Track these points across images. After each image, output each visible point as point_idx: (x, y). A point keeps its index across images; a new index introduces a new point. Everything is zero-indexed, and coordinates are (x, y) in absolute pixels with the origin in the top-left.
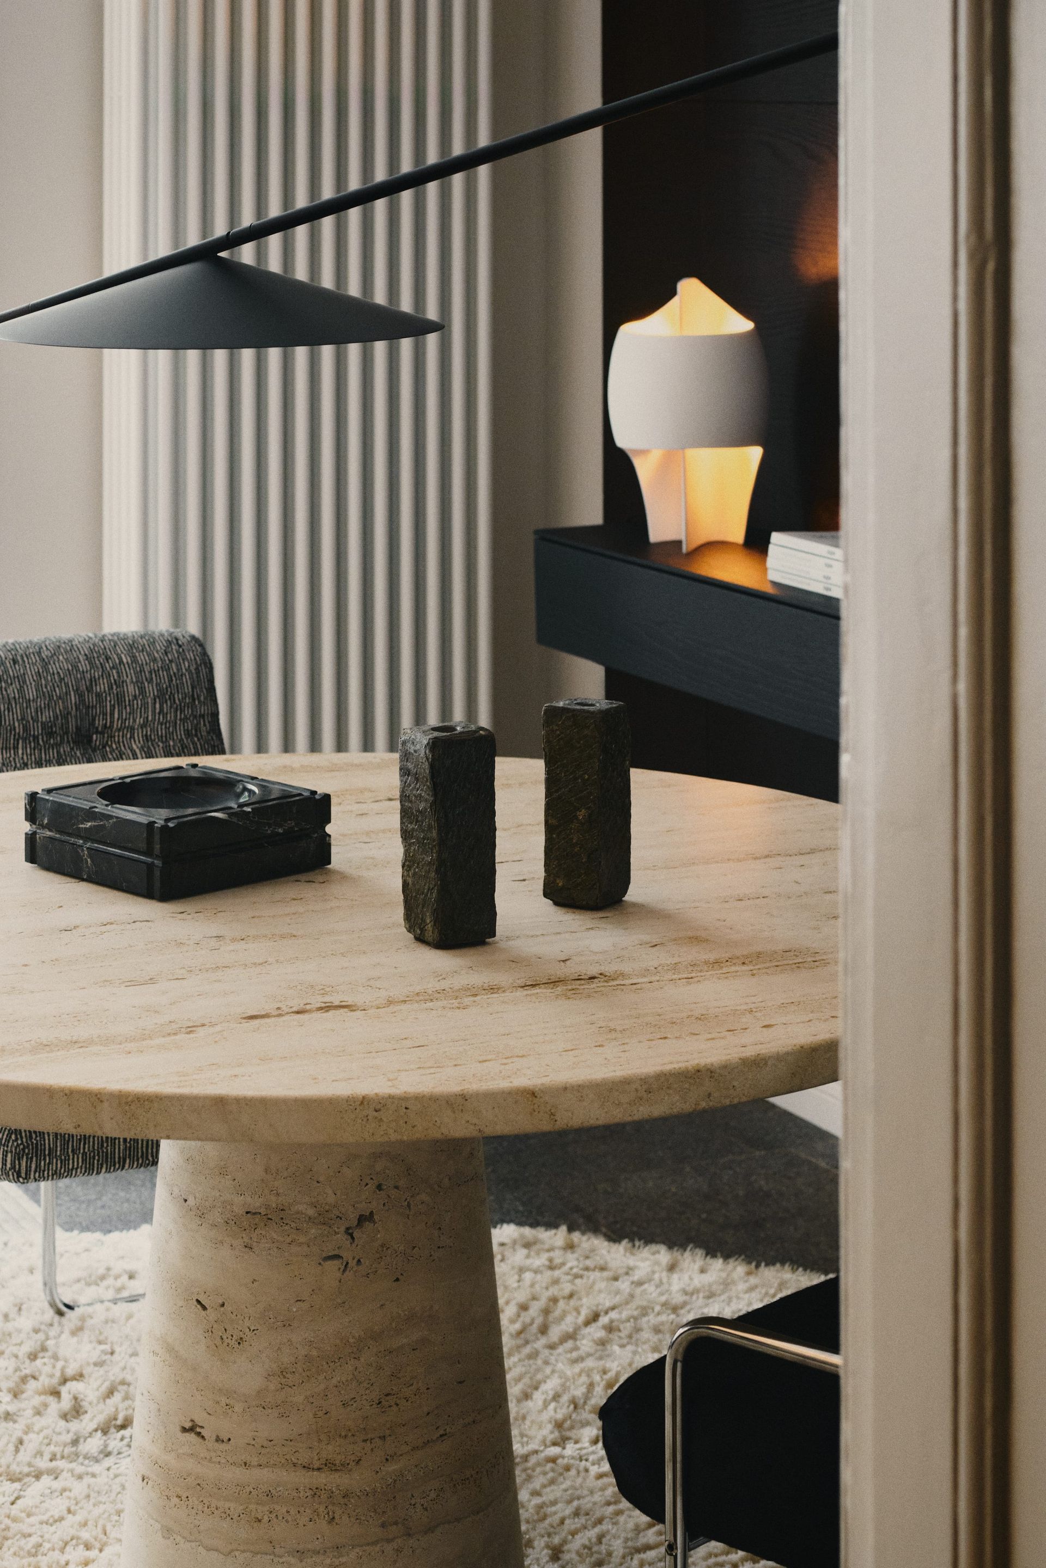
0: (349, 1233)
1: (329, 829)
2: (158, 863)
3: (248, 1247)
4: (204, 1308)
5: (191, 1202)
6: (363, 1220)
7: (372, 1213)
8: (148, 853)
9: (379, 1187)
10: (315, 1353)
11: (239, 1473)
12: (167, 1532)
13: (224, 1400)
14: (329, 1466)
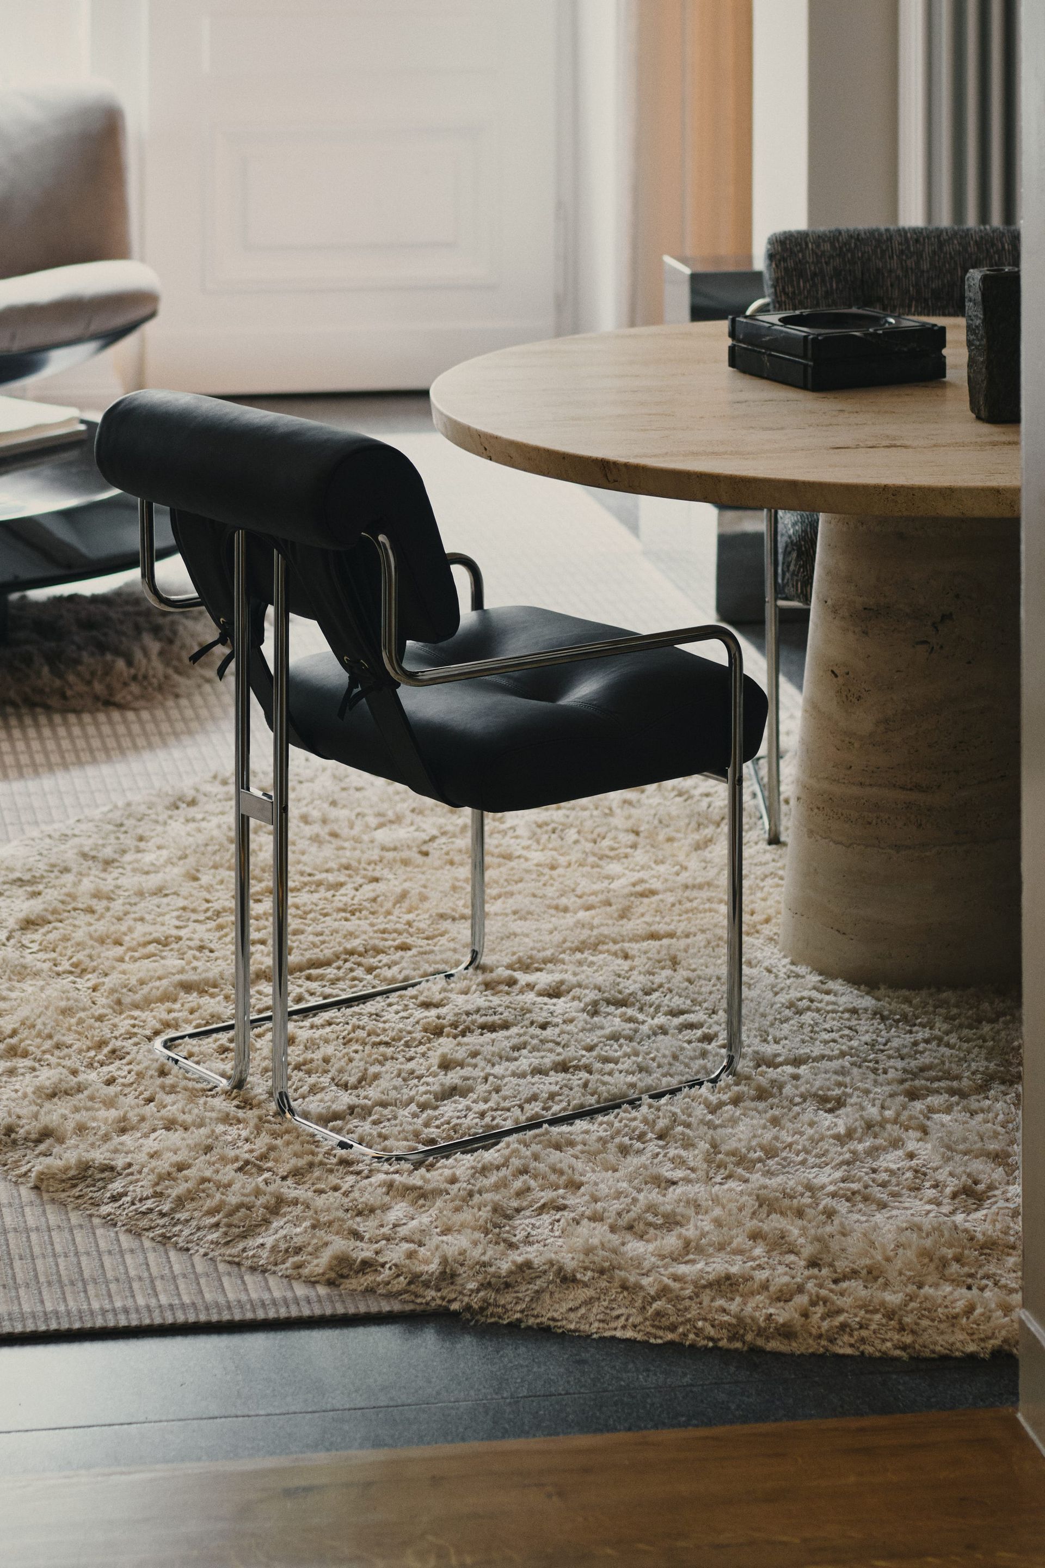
0: (934, 625)
1: (944, 352)
2: (811, 363)
3: (865, 633)
4: (836, 676)
5: (829, 602)
6: (944, 618)
7: (951, 614)
8: (805, 357)
9: (957, 596)
10: (909, 708)
11: (855, 790)
12: (811, 833)
13: (847, 739)
14: (917, 787)
